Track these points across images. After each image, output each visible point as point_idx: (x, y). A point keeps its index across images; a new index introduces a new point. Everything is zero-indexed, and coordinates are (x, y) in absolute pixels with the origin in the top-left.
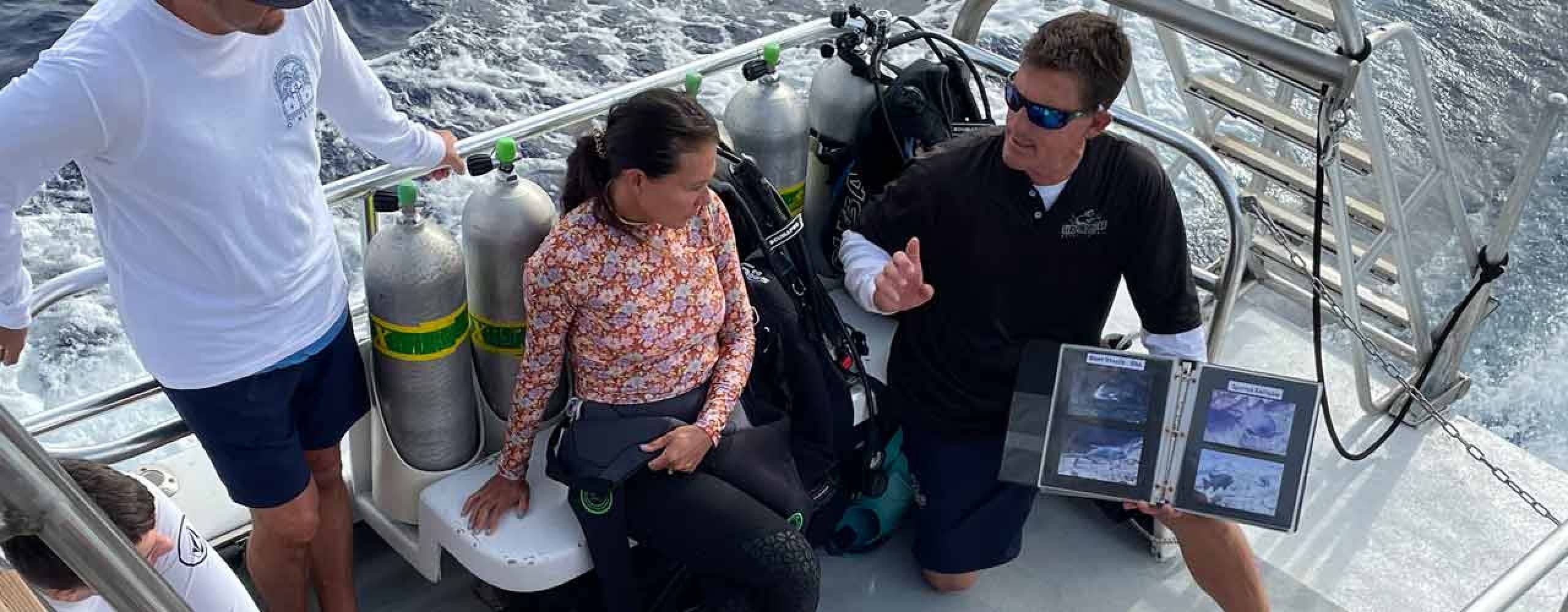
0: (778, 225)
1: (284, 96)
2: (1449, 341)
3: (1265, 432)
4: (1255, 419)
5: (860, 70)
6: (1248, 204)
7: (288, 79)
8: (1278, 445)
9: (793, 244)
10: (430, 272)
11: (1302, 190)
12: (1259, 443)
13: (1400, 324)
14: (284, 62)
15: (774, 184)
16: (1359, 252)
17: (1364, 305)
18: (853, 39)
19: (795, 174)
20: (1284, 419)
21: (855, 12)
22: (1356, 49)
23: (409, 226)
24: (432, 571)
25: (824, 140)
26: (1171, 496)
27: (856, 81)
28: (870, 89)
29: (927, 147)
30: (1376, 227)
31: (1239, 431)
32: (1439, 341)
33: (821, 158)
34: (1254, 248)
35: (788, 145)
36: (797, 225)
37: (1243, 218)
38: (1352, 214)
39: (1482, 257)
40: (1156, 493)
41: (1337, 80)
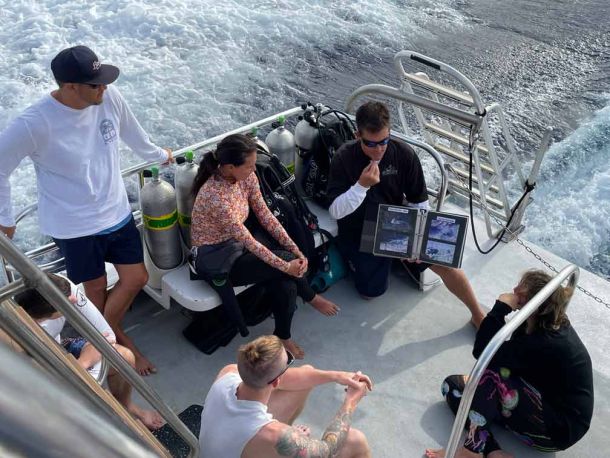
0: (287, 179)
1: (104, 133)
2: (517, 212)
3: (449, 234)
4: (446, 230)
5: (312, 124)
6: (447, 167)
7: (106, 127)
8: (454, 239)
9: (292, 185)
10: (164, 198)
11: (465, 162)
12: (447, 239)
13: (500, 208)
14: (104, 121)
15: (284, 164)
16: (485, 183)
17: (488, 201)
18: (310, 113)
19: (291, 161)
20: (456, 230)
21: (310, 105)
22: (482, 112)
23: (156, 182)
24: (167, 305)
25: (301, 149)
26: (418, 257)
27: (312, 128)
28: (316, 131)
29: (336, 149)
30: (491, 174)
31: (440, 234)
32: (513, 212)
33: (301, 156)
34: (450, 183)
35: (288, 150)
36: (293, 178)
37: (446, 172)
38: (483, 170)
39: (527, 183)
40: (413, 256)
41: (476, 124)
